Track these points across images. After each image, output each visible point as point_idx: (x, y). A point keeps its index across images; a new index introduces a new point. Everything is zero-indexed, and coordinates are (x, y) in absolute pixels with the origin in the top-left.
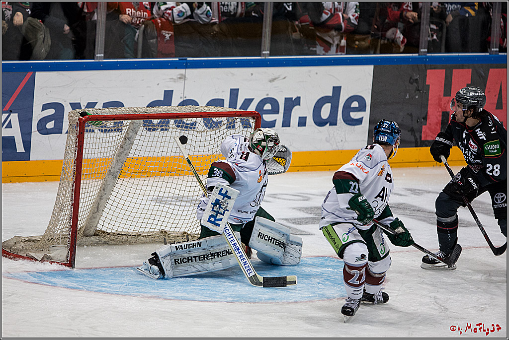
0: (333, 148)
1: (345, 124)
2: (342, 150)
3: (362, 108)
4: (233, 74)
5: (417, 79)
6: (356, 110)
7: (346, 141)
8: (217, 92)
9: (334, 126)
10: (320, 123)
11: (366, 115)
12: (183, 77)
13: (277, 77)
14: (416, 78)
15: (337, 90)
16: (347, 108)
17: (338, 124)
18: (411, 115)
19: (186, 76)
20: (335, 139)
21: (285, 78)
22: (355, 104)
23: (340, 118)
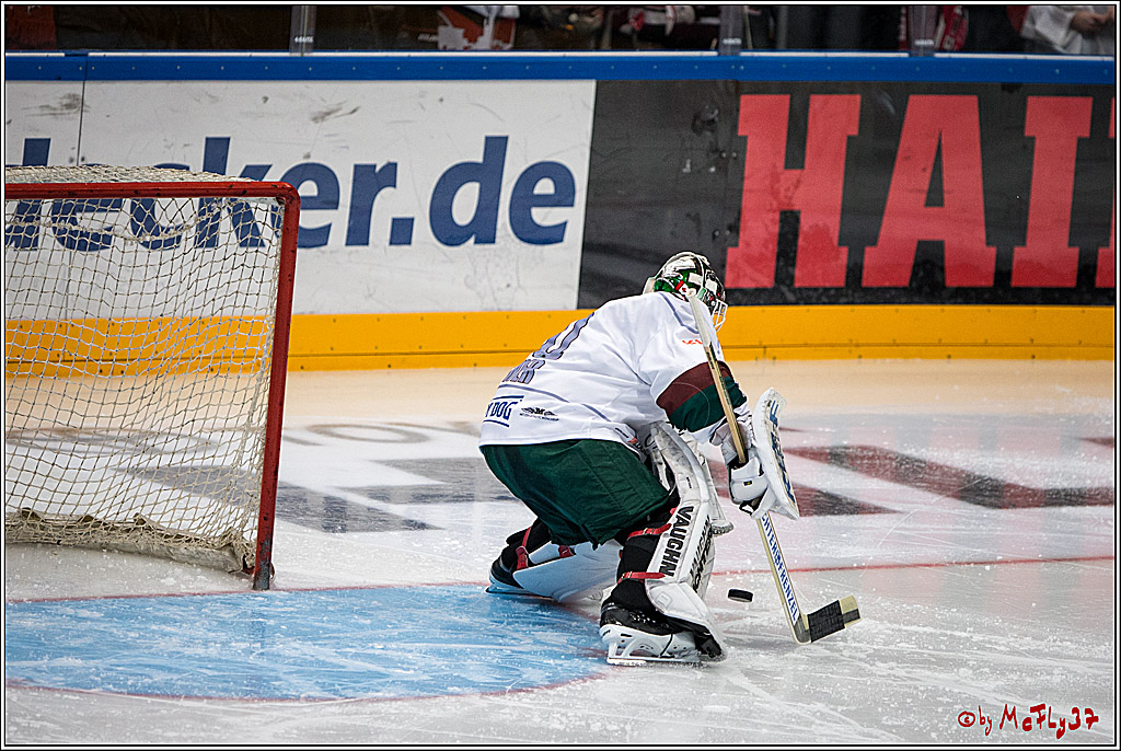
0: (485, 306)
1: (518, 241)
2: (510, 310)
3: (563, 197)
4: (214, 99)
5: (713, 120)
6: (546, 201)
7: (519, 286)
8: (169, 147)
9: (487, 246)
10: (449, 234)
11: (574, 217)
12: (76, 104)
13: (335, 107)
14: (711, 117)
15: (496, 147)
16: (525, 197)
17: (497, 240)
18: (697, 219)
19: (86, 103)
20: (489, 280)
21: (354, 111)
22: (545, 187)
23: (504, 224)
